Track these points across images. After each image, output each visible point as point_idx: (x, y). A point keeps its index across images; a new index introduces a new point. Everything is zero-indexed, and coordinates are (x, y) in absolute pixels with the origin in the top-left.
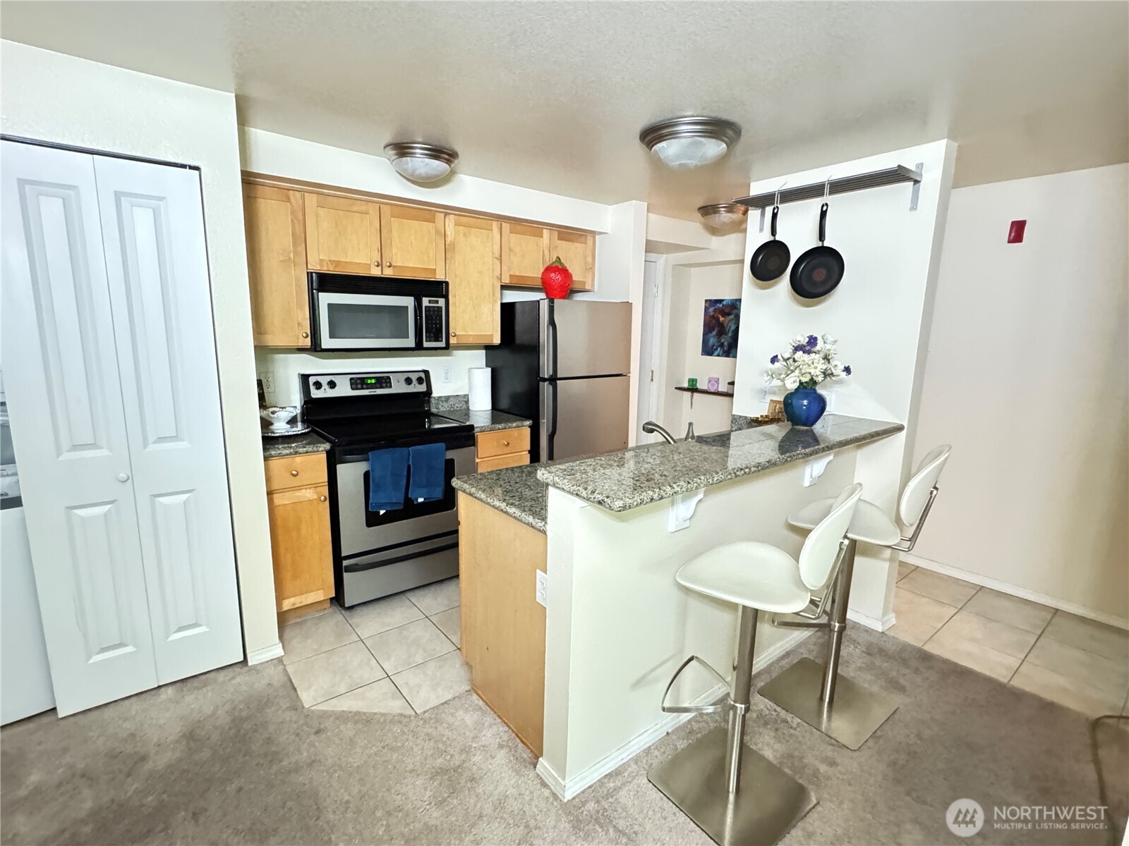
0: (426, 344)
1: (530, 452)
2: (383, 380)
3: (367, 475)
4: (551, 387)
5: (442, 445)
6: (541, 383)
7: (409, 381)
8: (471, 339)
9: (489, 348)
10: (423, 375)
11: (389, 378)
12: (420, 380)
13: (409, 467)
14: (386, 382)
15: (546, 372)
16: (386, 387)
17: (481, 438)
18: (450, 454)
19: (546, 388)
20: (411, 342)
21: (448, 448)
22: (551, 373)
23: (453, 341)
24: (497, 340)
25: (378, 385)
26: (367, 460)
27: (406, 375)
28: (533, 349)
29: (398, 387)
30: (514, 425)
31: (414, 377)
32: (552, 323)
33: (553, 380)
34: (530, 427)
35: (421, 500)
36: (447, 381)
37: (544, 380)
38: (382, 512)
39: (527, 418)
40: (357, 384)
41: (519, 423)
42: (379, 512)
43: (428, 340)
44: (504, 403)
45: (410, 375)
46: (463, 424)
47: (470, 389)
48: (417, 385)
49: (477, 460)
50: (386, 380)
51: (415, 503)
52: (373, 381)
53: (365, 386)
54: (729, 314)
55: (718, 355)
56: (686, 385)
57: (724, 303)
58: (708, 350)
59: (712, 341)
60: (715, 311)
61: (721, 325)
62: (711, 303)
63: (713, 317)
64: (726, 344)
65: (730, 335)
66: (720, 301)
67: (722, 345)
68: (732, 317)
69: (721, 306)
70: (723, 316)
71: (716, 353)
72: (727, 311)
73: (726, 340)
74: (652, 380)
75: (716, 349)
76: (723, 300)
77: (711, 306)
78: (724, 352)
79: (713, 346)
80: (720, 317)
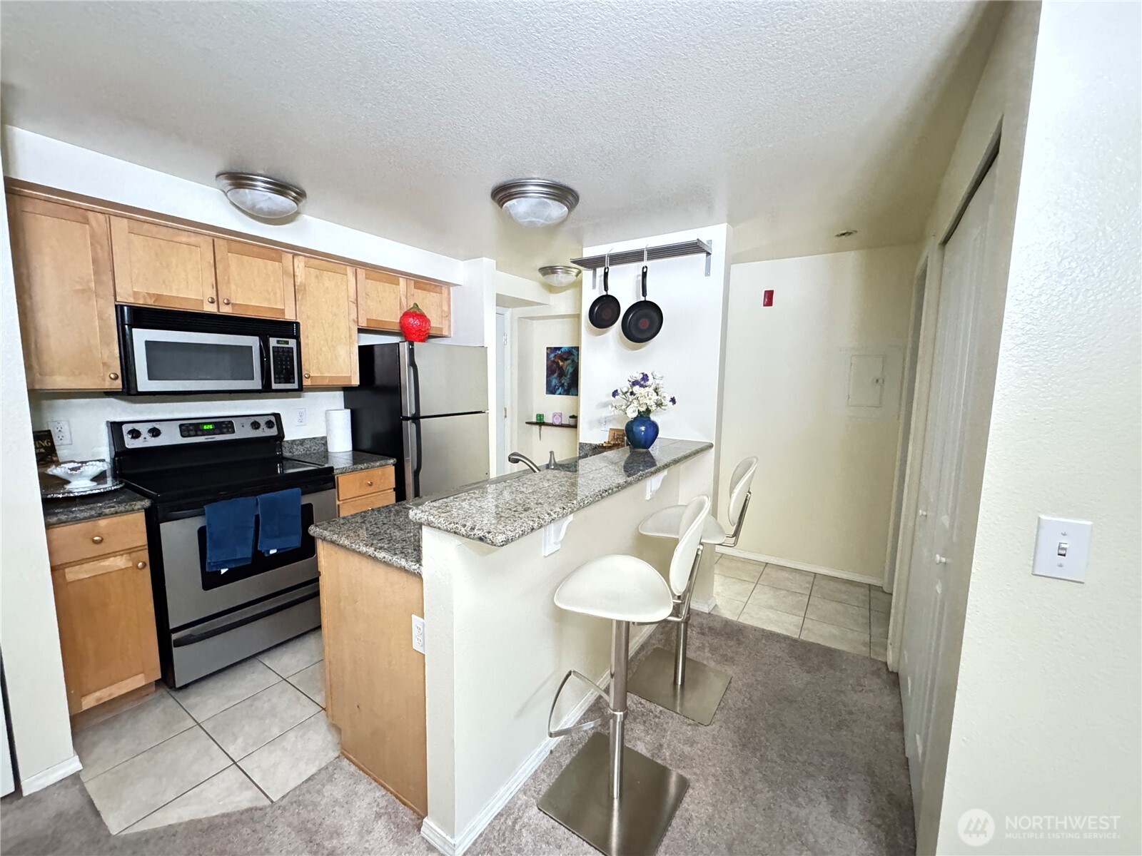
0: (275, 386)
1: (395, 489)
2: (224, 425)
3: (202, 532)
4: (414, 425)
5: (298, 490)
6: (403, 422)
7: (256, 425)
8: (327, 381)
9: (347, 390)
10: (273, 419)
11: (231, 423)
12: (270, 425)
13: (257, 517)
14: (227, 428)
15: (409, 410)
16: (228, 432)
17: (342, 481)
18: (306, 500)
19: (410, 427)
20: (256, 384)
21: (304, 493)
22: (414, 412)
23: (306, 383)
24: (356, 381)
25: (217, 431)
26: (202, 514)
27: (253, 419)
28: (395, 390)
29: (243, 432)
30: (378, 464)
31: (262, 421)
32: (412, 364)
33: (416, 418)
34: (394, 465)
35: (273, 552)
36: (301, 423)
37: (407, 419)
38: (223, 571)
39: (391, 456)
40: (188, 431)
41: (383, 462)
42: (220, 572)
43: (278, 381)
44: (366, 443)
45: (257, 419)
46: (320, 467)
47: (328, 431)
48: (266, 429)
49: (338, 503)
50: (227, 425)
51: (266, 555)
52: (211, 427)
53: (199, 433)
54: (566, 360)
55: (560, 394)
56: (534, 420)
57: (563, 350)
58: (551, 390)
59: (554, 382)
60: (555, 356)
61: (561, 368)
62: (552, 350)
63: (554, 361)
64: (565, 384)
65: (568, 376)
66: (559, 349)
67: (562, 385)
68: (569, 362)
69: (560, 352)
70: (562, 361)
71: (558, 392)
72: (565, 357)
73: (565, 381)
74: (506, 417)
75: (558, 389)
76: (561, 348)
77: (552, 352)
78: (565, 391)
79: (556, 386)
80: (560, 361)
